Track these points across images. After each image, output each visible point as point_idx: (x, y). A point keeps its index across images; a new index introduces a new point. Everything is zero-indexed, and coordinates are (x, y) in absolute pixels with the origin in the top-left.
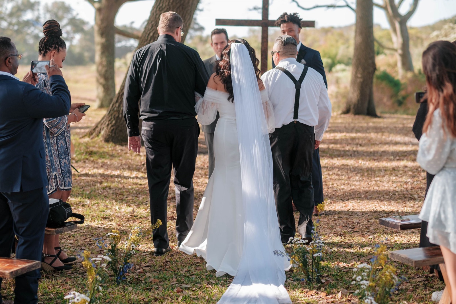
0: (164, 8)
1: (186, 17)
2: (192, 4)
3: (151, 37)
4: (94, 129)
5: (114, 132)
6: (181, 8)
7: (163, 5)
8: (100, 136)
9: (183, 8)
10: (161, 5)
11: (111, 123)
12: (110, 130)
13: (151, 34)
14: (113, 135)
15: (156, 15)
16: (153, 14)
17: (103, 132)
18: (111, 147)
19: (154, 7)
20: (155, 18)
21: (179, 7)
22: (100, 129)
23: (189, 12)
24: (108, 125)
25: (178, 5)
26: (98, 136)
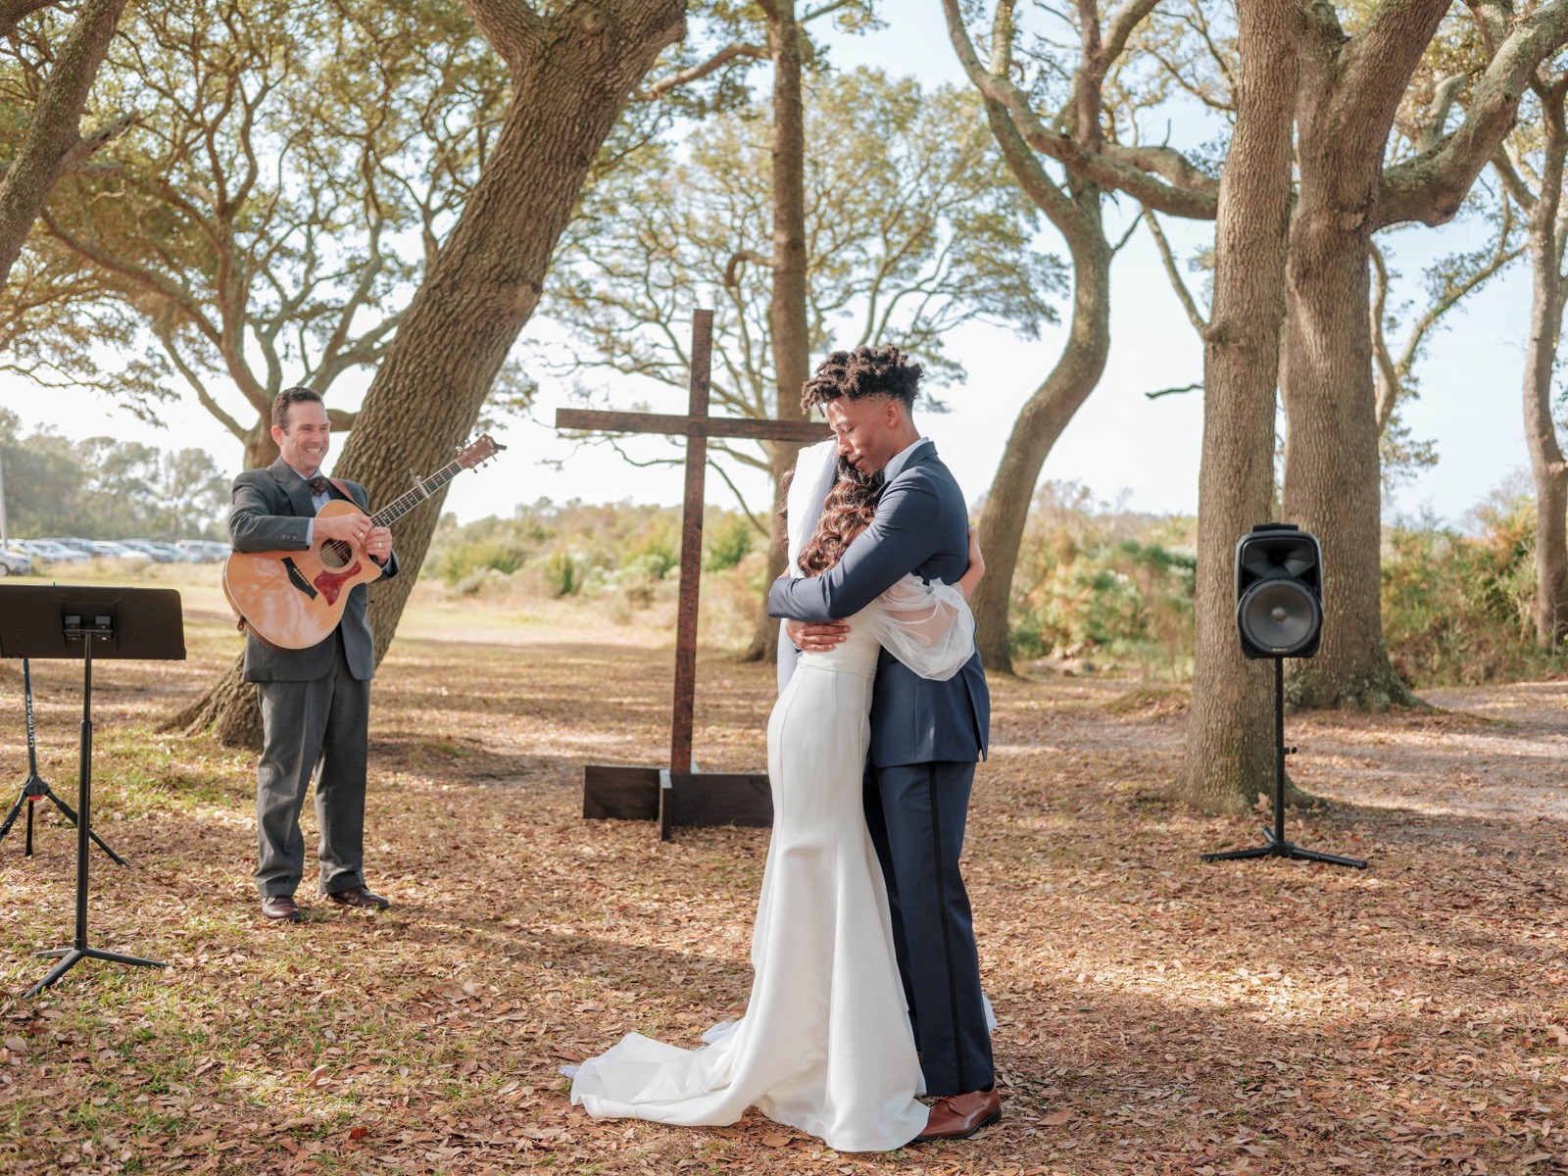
0: (401, 392)
1: (458, 418)
2: (474, 384)
3: (362, 467)
4: (200, 708)
5: (251, 716)
6: (444, 393)
7: (396, 384)
8: (215, 725)
9: (449, 395)
10: (391, 385)
11: (244, 694)
12: (242, 713)
13: (364, 460)
14: (250, 726)
15: (379, 409)
16: (370, 407)
17: (220, 719)
18: (241, 763)
19: (371, 392)
20: (376, 419)
21: (439, 391)
22: (215, 710)
23: (464, 405)
24: (237, 697)
25: (438, 386)
26: (207, 726)
